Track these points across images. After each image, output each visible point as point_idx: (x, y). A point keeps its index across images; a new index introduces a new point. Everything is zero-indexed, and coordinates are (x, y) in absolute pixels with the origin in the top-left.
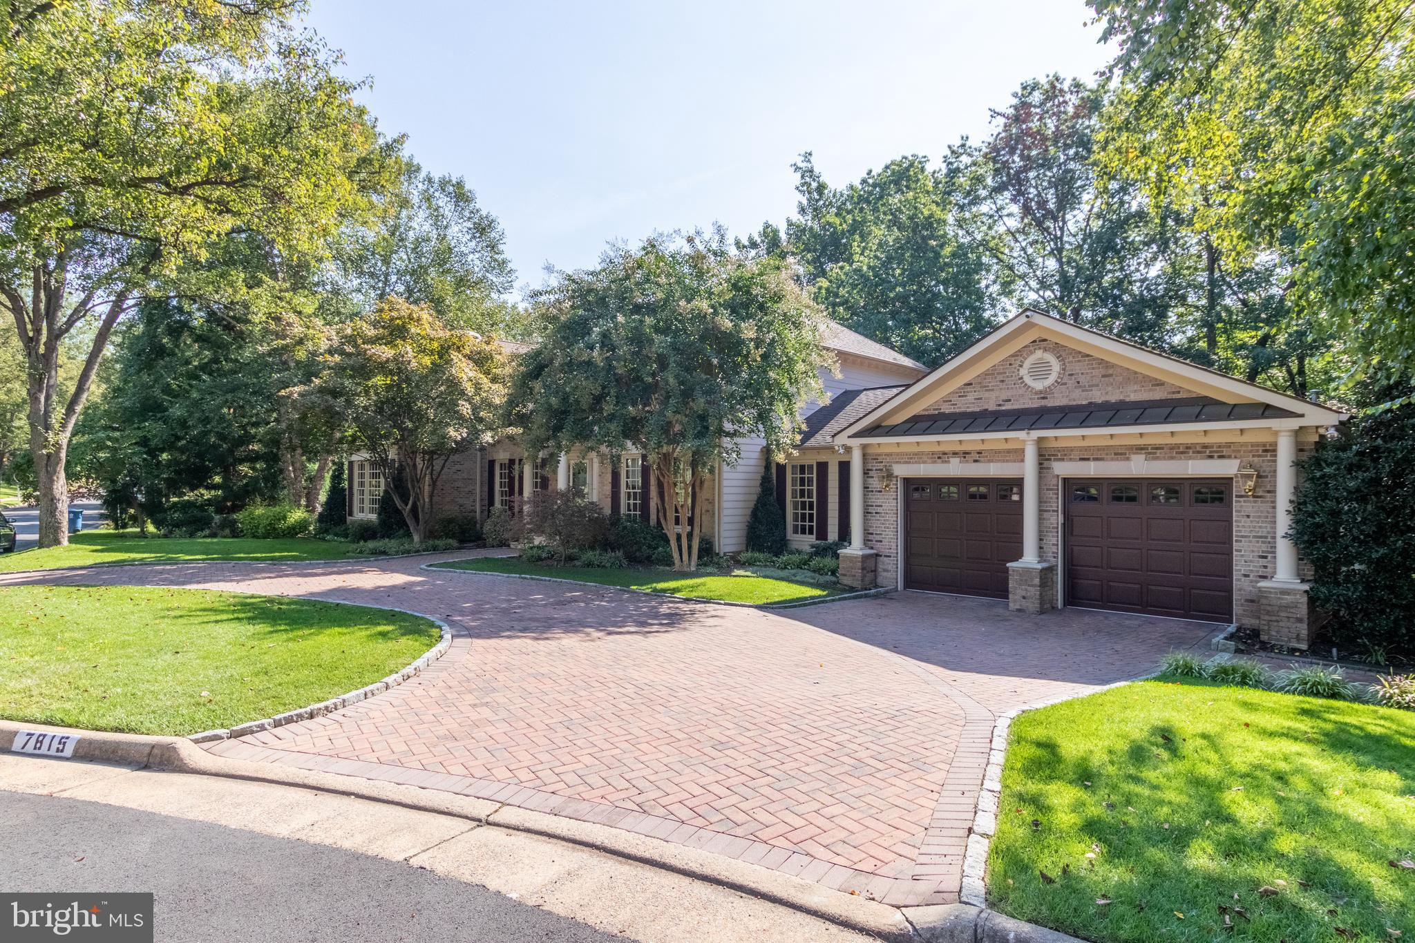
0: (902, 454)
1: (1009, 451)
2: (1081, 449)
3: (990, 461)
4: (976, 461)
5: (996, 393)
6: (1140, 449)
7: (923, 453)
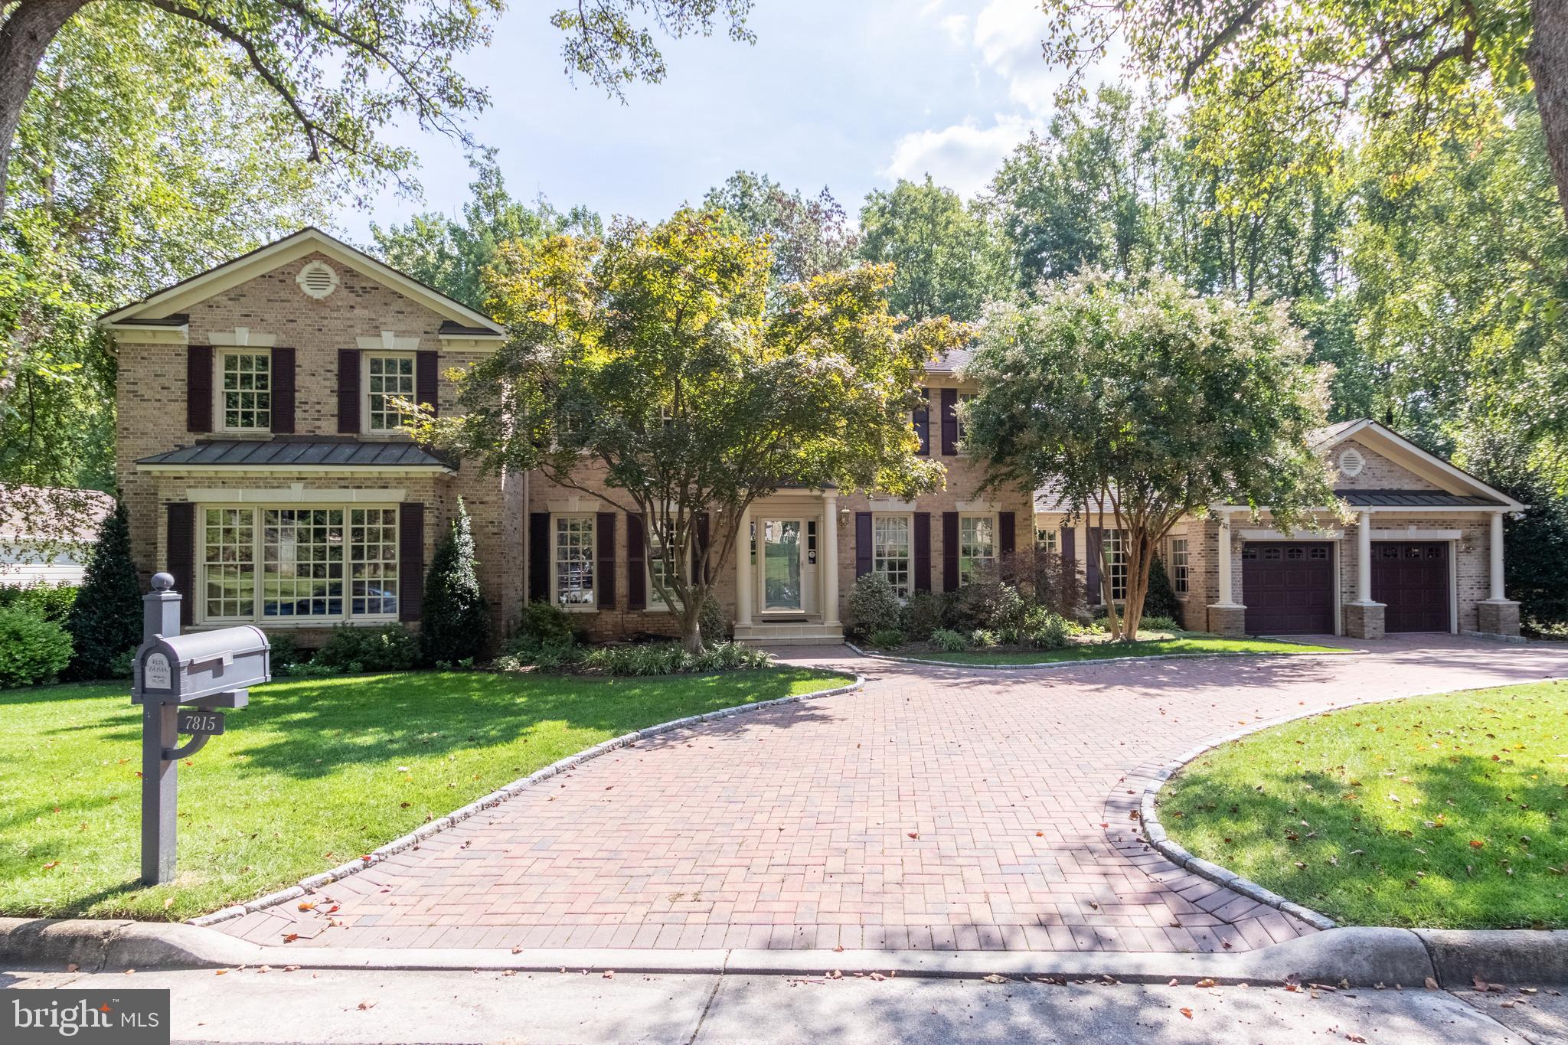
6: (1411, 522)
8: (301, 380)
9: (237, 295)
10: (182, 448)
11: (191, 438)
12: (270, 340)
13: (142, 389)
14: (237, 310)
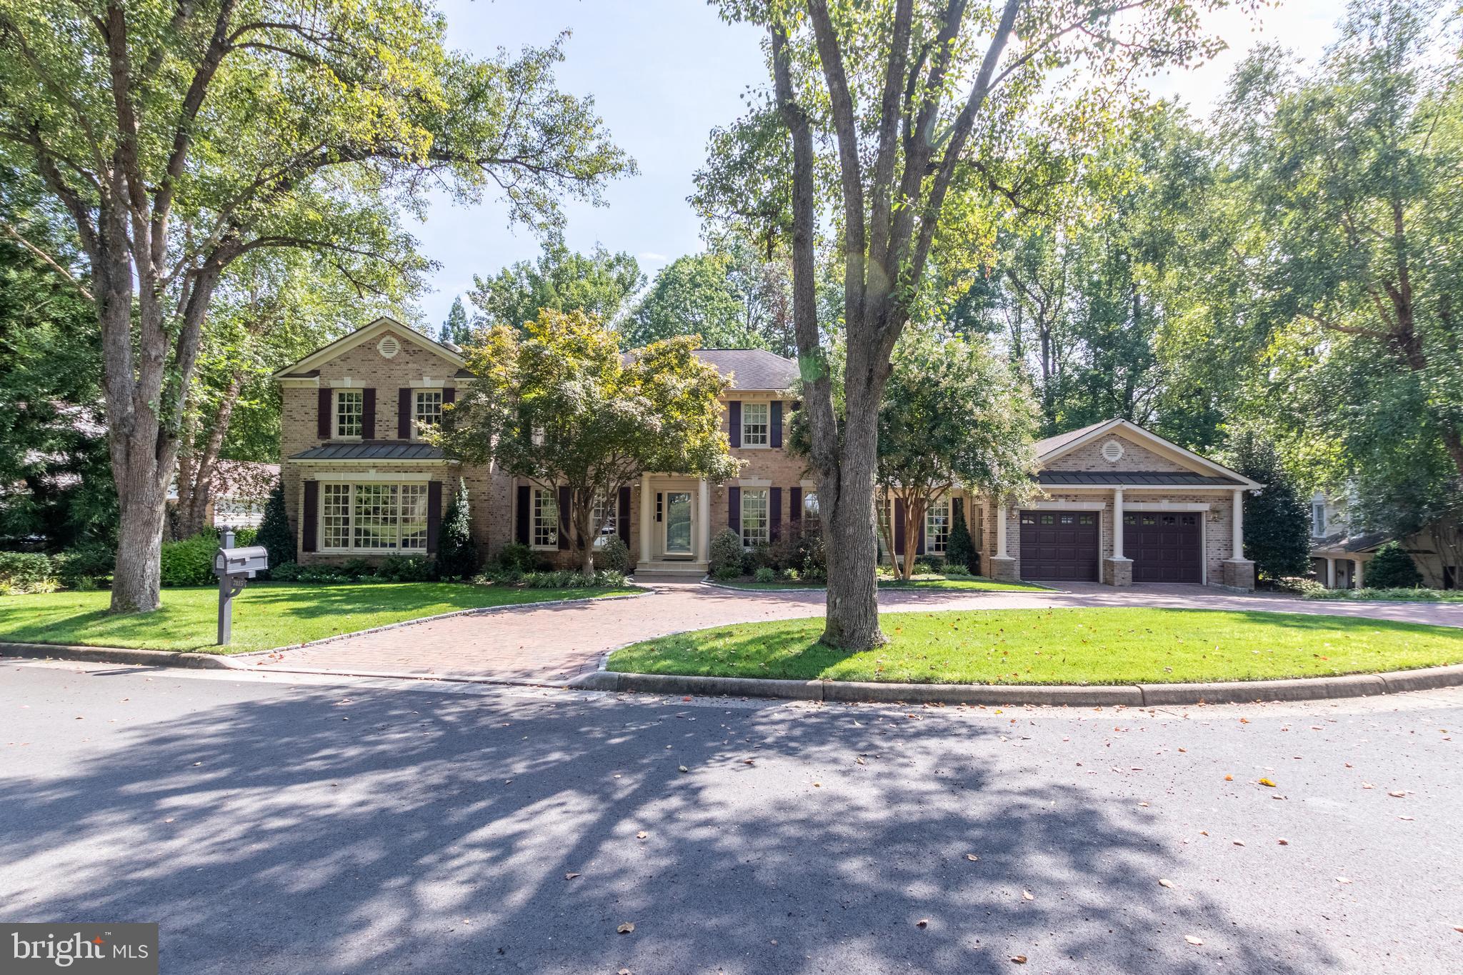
2: (1135, 495)
3: (1082, 501)
5: (1086, 462)
6: (1165, 497)
8: (379, 407)
9: (345, 358)
10: (315, 448)
11: (320, 443)
12: (362, 384)
13: (295, 415)
14: (345, 366)
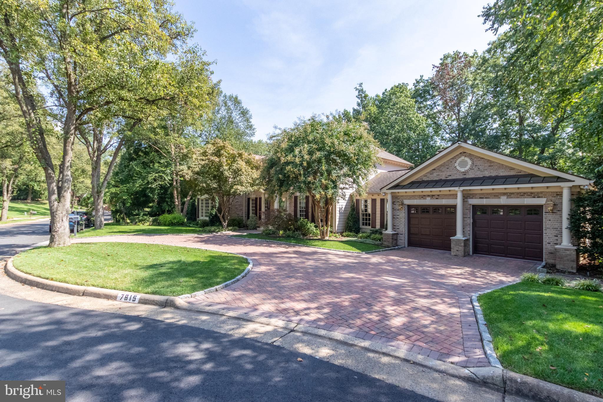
0: (407, 196)
1: (450, 195)
2: (480, 194)
3: (442, 199)
4: (437, 199)
5: (446, 173)
6: (504, 194)
7: (416, 196)
